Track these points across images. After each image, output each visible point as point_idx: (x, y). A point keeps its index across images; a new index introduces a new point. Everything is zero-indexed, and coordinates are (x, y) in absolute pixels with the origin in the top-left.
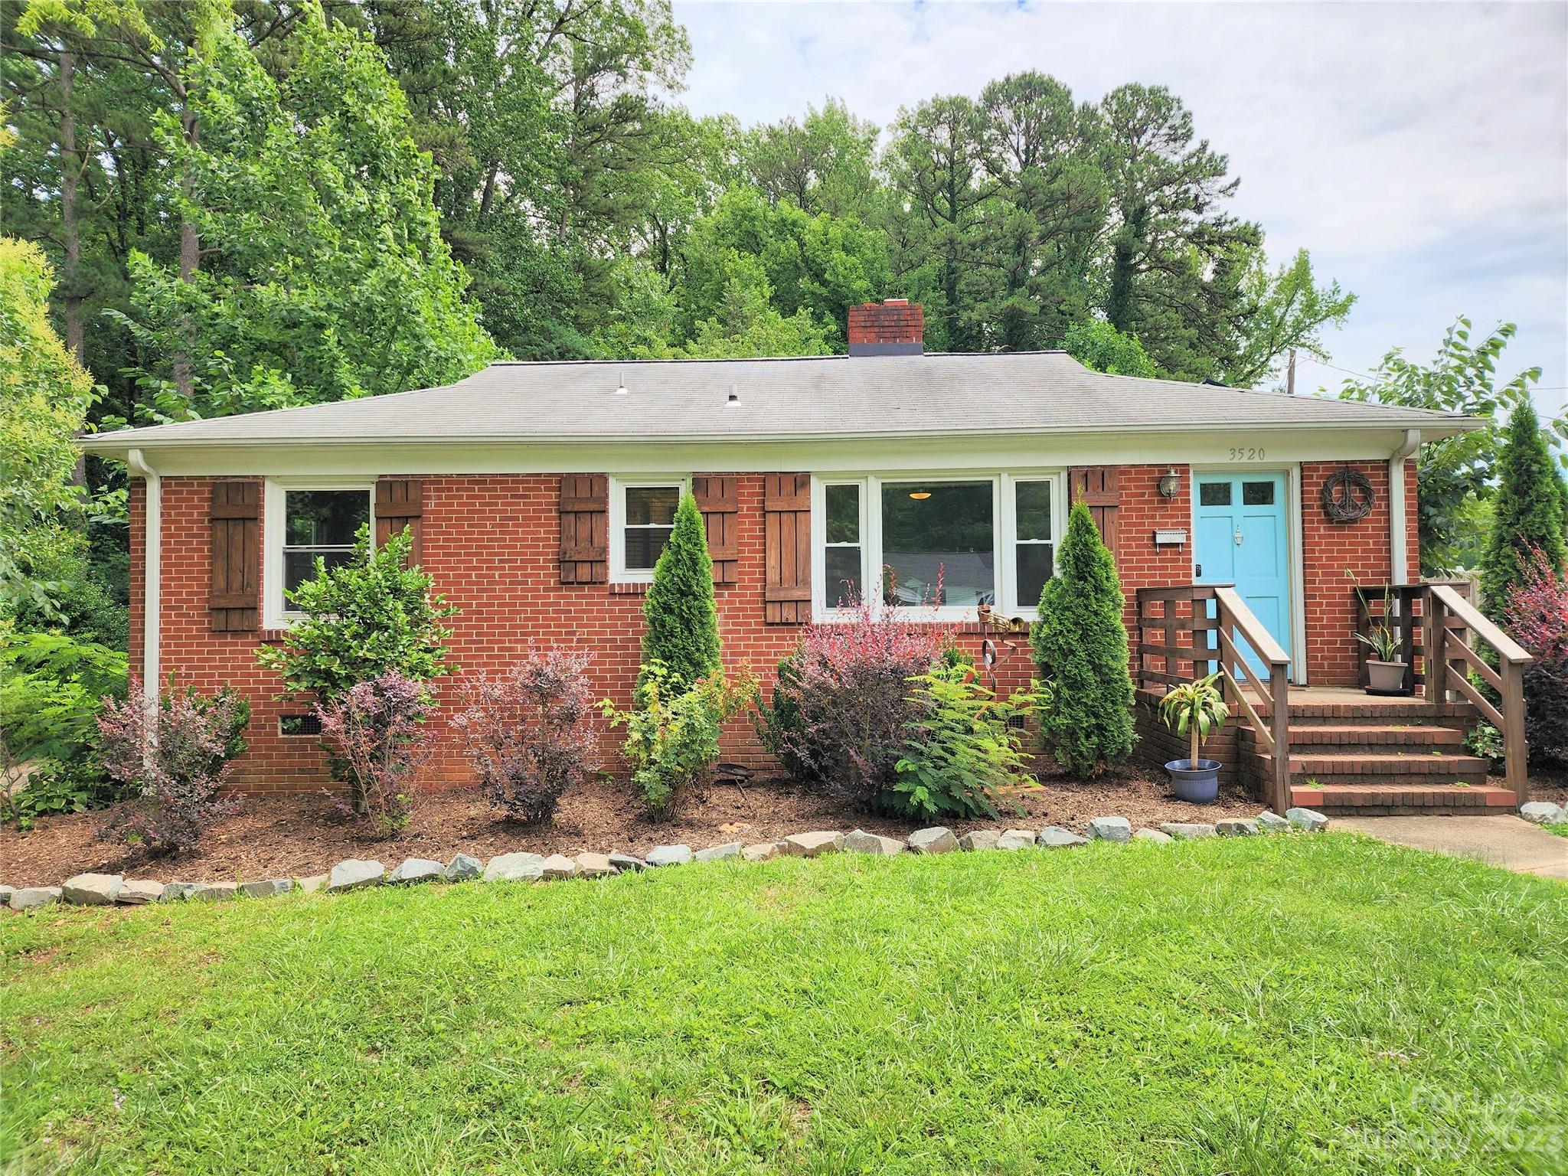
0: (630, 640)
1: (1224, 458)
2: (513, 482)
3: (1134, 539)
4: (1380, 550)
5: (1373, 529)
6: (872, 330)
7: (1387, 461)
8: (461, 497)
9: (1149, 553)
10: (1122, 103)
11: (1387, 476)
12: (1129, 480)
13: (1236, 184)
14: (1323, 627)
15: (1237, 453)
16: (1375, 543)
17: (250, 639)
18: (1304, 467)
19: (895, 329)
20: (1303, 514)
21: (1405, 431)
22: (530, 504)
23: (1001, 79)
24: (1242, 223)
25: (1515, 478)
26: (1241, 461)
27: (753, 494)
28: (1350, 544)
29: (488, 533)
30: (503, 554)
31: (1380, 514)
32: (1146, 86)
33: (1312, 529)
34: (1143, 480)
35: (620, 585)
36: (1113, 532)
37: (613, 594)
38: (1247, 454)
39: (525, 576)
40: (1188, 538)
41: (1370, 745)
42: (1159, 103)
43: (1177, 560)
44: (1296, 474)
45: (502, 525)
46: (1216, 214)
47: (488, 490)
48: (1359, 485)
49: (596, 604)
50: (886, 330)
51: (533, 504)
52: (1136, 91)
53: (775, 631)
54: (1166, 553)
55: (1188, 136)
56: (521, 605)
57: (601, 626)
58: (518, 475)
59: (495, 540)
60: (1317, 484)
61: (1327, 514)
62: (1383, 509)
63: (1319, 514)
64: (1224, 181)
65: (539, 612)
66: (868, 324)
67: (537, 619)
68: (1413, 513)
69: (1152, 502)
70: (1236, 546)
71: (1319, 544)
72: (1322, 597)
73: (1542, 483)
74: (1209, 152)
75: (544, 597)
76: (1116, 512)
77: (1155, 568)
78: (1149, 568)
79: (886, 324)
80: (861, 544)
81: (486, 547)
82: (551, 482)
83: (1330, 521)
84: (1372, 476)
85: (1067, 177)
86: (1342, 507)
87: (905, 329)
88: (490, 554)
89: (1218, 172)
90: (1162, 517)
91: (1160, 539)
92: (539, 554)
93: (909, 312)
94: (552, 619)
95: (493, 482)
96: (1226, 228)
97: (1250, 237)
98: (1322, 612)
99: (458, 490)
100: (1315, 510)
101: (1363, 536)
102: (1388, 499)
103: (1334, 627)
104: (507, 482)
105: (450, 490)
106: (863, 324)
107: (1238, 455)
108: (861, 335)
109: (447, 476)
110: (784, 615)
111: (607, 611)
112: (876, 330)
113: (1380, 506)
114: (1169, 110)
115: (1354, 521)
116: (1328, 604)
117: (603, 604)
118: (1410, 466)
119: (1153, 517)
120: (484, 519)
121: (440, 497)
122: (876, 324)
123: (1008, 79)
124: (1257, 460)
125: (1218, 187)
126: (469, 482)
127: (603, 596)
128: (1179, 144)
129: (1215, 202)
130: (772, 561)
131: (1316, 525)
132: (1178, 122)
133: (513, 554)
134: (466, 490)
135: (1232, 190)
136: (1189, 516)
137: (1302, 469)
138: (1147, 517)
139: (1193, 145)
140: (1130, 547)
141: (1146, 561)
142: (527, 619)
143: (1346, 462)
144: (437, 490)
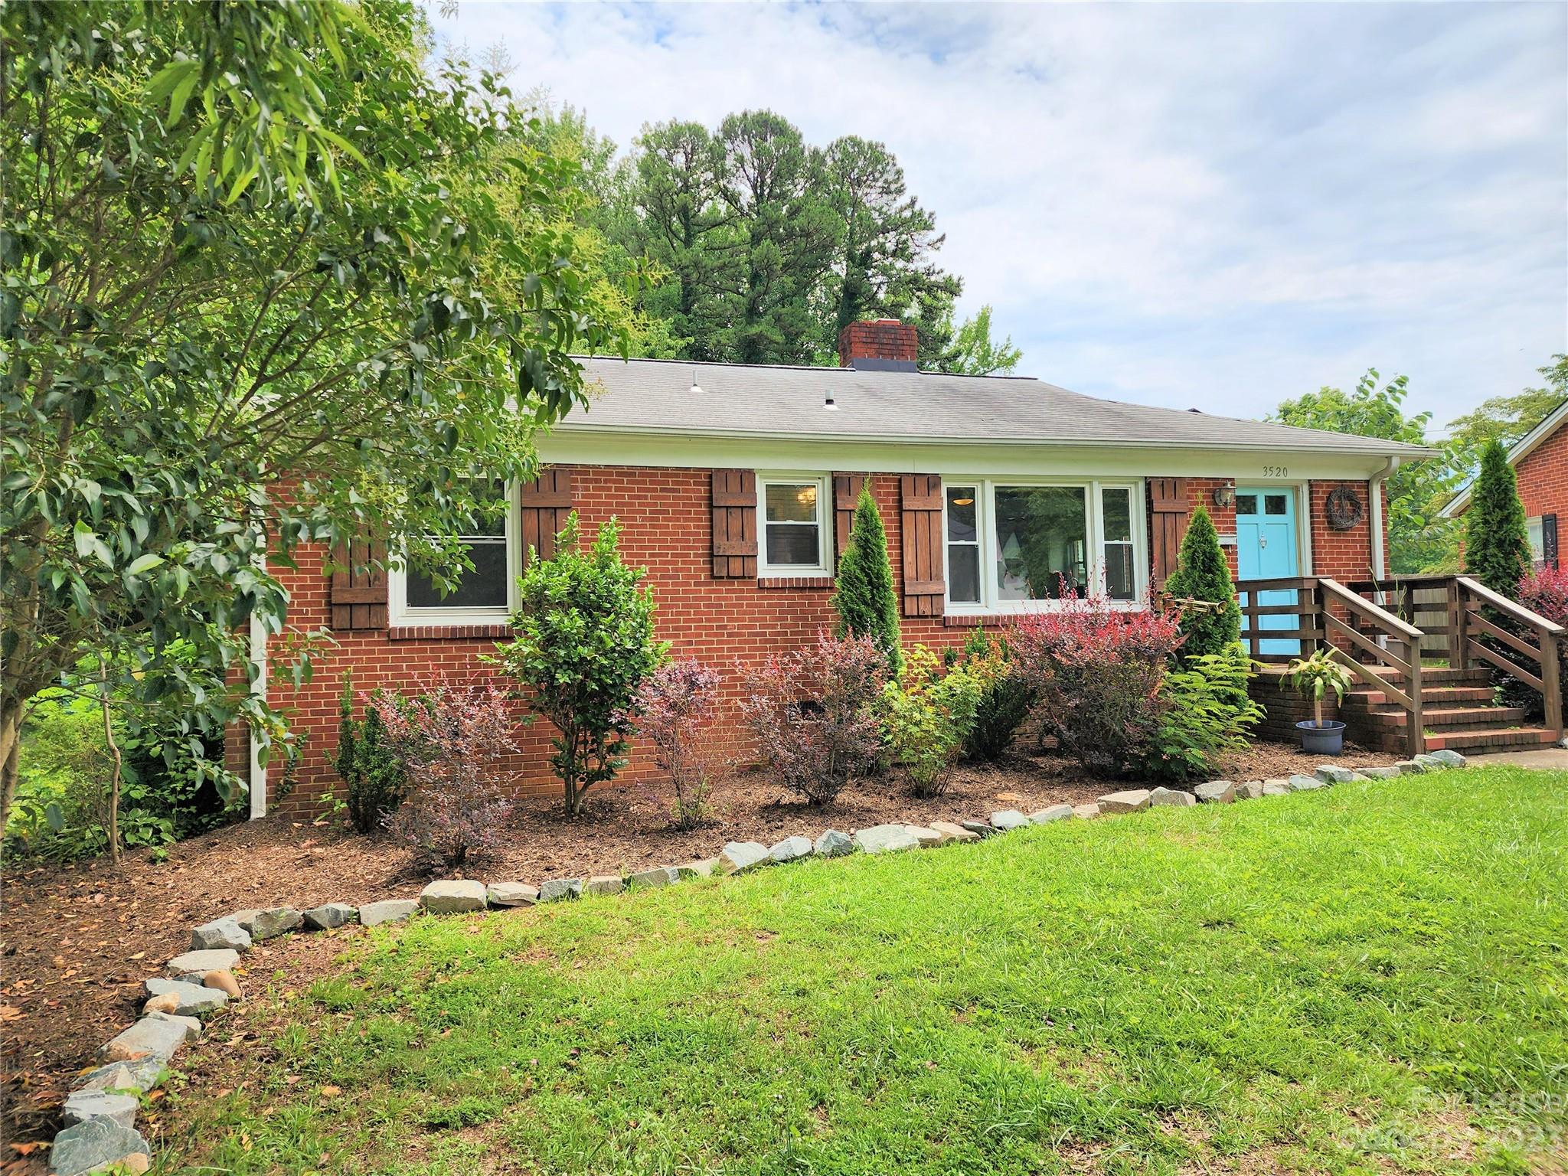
0: (778, 634)
1: (1259, 475)
2: (663, 475)
4: (1365, 553)
5: (1360, 535)
6: (872, 346)
7: (1372, 481)
8: (609, 489)
10: (845, 152)
11: (1369, 493)
12: (1192, 491)
13: (942, 239)
15: (1268, 470)
16: (1361, 547)
17: (376, 638)
18: (1311, 484)
19: (892, 347)
20: (1312, 523)
21: (1389, 458)
22: (679, 498)
23: (738, 114)
24: (946, 274)
26: (1271, 477)
27: (888, 494)
28: (1345, 547)
29: (638, 526)
30: (653, 548)
32: (866, 140)
33: (1320, 535)
35: (770, 580)
37: (761, 589)
38: (1276, 472)
39: (676, 570)
40: (1237, 541)
42: (876, 157)
44: (1306, 489)
45: (652, 519)
46: (926, 265)
47: (638, 482)
48: (1350, 500)
49: (746, 598)
50: (884, 346)
51: (683, 498)
52: (855, 142)
53: (910, 624)
55: (900, 191)
56: (673, 599)
57: (751, 620)
58: (667, 468)
59: (646, 534)
60: (1322, 498)
61: (1329, 523)
62: (1367, 519)
63: (1324, 523)
64: (932, 236)
65: (690, 606)
66: (868, 340)
67: (689, 613)
68: (1385, 523)
70: (1261, 549)
71: (1324, 547)
74: (918, 207)
75: (696, 591)
76: (1184, 518)
79: (885, 341)
80: (979, 542)
81: (636, 541)
82: (699, 476)
83: (1331, 529)
84: (1359, 493)
85: (807, 215)
86: (1340, 517)
87: (902, 348)
88: (641, 548)
89: (928, 227)
90: (1216, 522)
92: (689, 548)
94: (704, 613)
95: (642, 475)
96: (933, 278)
97: (952, 288)
99: (606, 481)
100: (1320, 519)
101: (1353, 541)
102: (1369, 511)
104: (656, 475)
105: (597, 481)
106: (864, 340)
107: (1269, 473)
108: (863, 350)
109: (594, 466)
110: (921, 608)
111: (756, 606)
112: (876, 346)
113: (1364, 517)
114: (885, 165)
117: (752, 598)
118: (1383, 486)
120: (633, 512)
121: (587, 489)
122: (876, 341)
123: (745, 115)
124: (1282, 477)
125: (927, 240)
126: (618, 474)
127: (751, 591)
128: (891, 197)
129: (925, 254)
130: (909, 558)
131: (1322, 532)
132: (891, 177)
133: (664, 548)
134: (615, 481)
135: (938, 244)
136: (1235, 522)
137: (1311, 486)
142: (679, 614)
143: (1342, 481)
144: (584, 481)
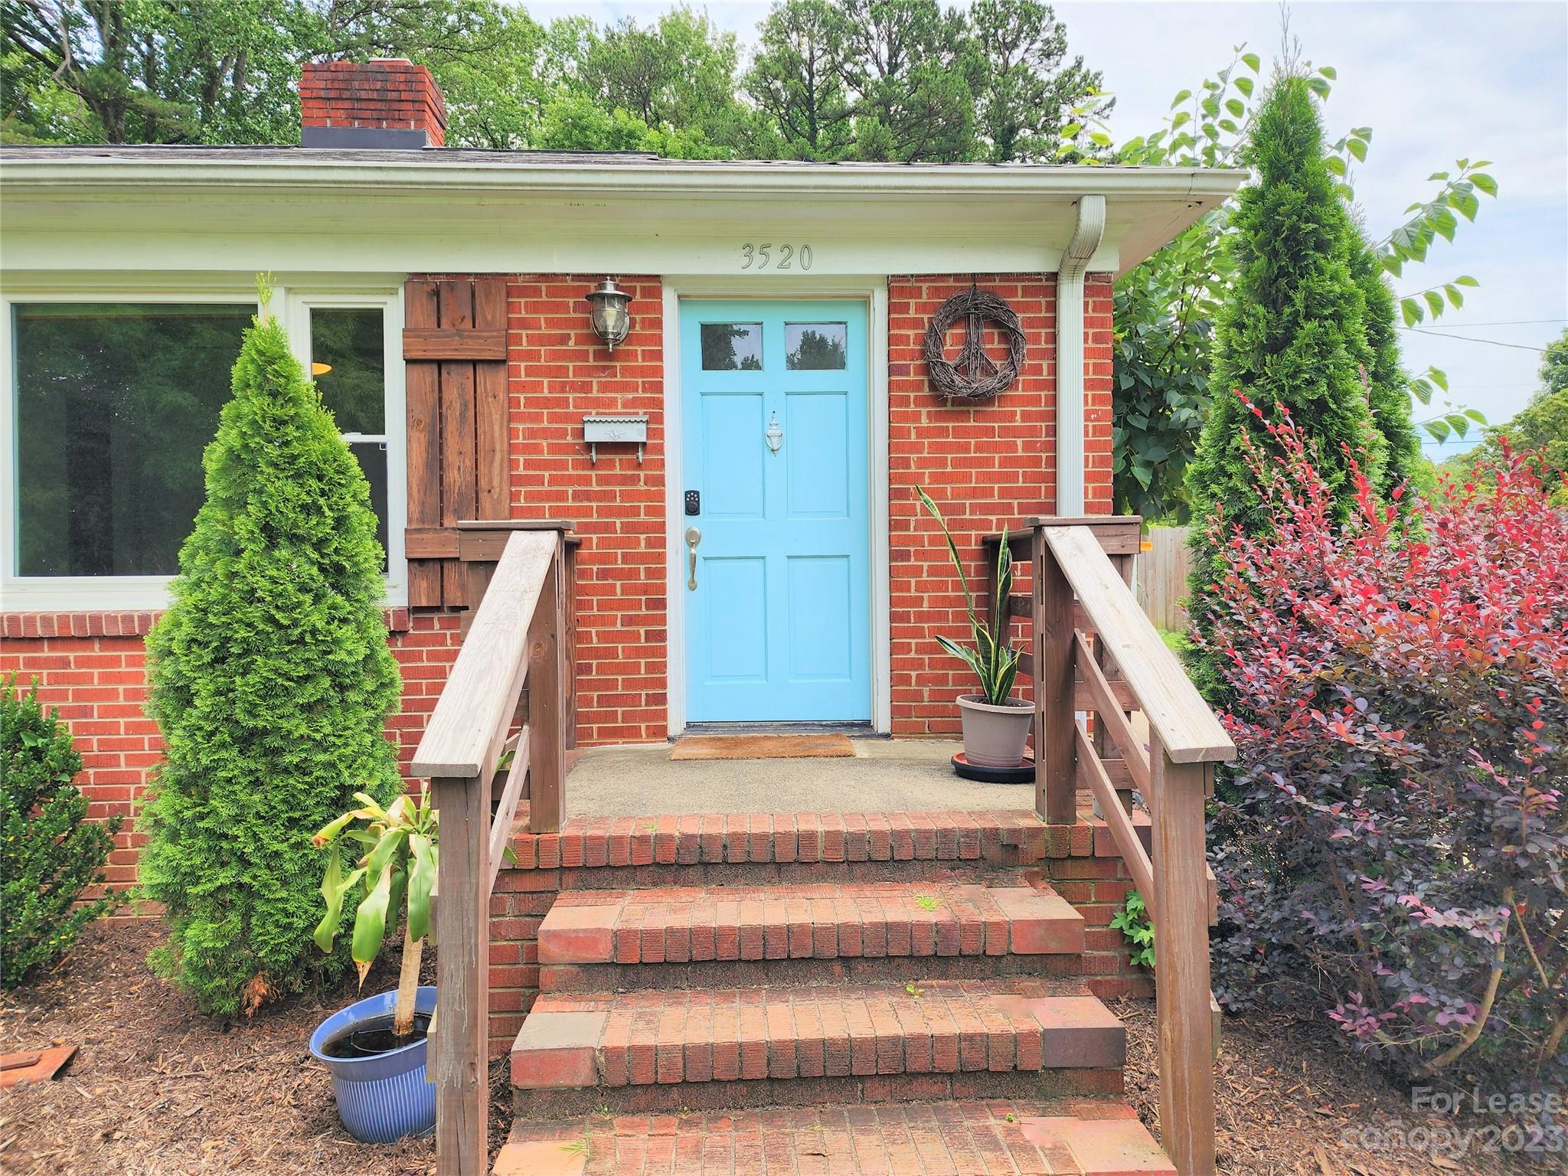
1: (729, 264)
3: (545, 433)
4: (1036, 462)
5: (1026, 416)
6: (340, 104)
7: (1054, 276)
9: (577, 465)
10: (991, 12)
11: (1053, 307)
12: (535, 308)
14: (921, 617)
15: (756, 253)
16: (1027, 447)
19: (379, 105)
20: (890, 387)
21: (1078, 201)
25: (1261, 262)
26: (765, 271)
28: (979, 448)
31: (1039, 385)
33: (906, 416)
34: (564, 307)
36: (496, 416)
38: (777, 253)
40: (656, 431)
41: (845, 960)
42: (1030, 13)
43: (635, 480)
44: (880, 301)
48: (997, 323)
50: (364, 105)
54: (611, 464)
55: (1062, 50)
60: (918, 323)
61: (933, 386)
62: (1045, 375)
63: (917, 385)
66: (332, 94)
68: (1101, 384)
69: (583, 355)
70: (769, 455)
72: (922, 555)
73: (1320, 271)
74: (1084, 70)
76: (501, 375)
77: (588, 496)
78: (576, 496)
79: (363, 95)
84: (1025, 307)
85: (927, 87)
86: (962, 369)
87: (396, 106)
90: (604, 387)
91: (593, 434)
93: (402, 77)
98: (922, 587)
100: (912, 377)
101: (1004, 432)
102: (1052, 354)
103: (942, 617)
106: (323, 94)
107: (759, 259)
108: (321, 113)
112: (347, 105)
113: (1038, 370)
114: (1040, 20)
115: (983, 399)
116: (932, 571)
118: (1097, 286)
119: (586, 387)
122: (346, 94)
124: (795, 269)
128: (1053, 60)
131: (912, 408)
135: (1107, 112)
136: (659, 387)
137: (892, 291)
138: (574, 388)
139: (1067, 62)
140: (537, 449)
141: (569, 480)
143: (974, 277)
